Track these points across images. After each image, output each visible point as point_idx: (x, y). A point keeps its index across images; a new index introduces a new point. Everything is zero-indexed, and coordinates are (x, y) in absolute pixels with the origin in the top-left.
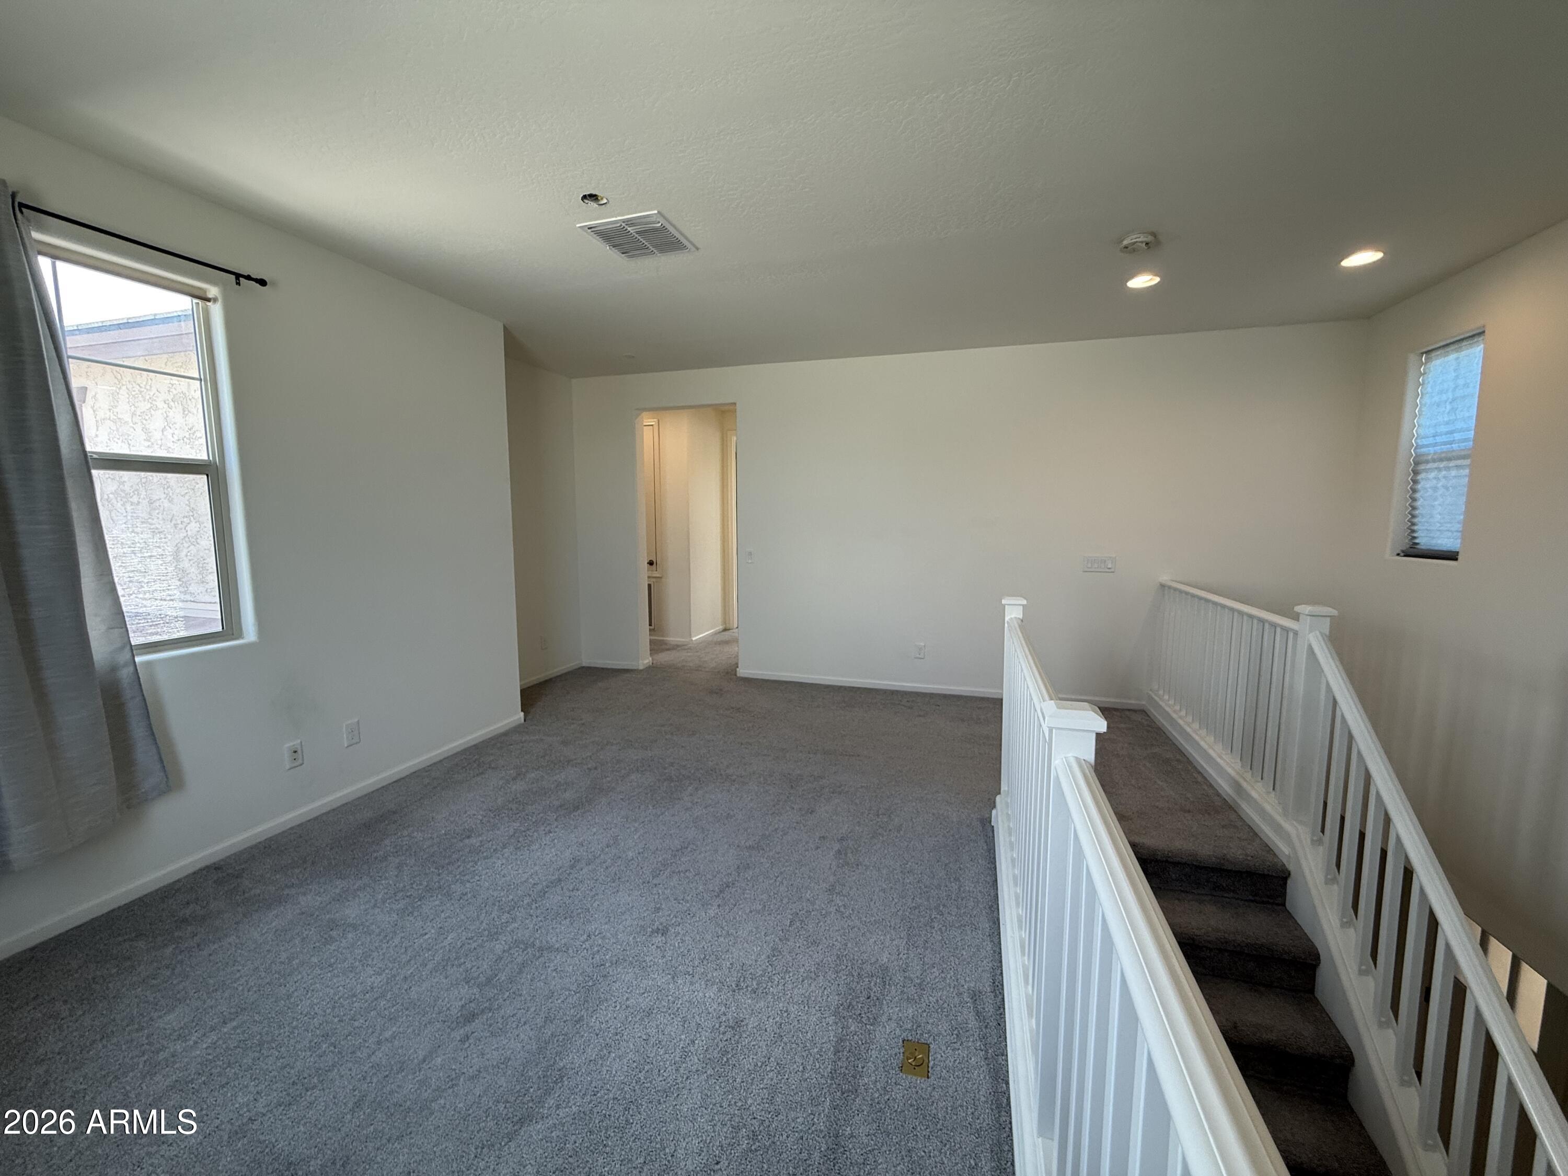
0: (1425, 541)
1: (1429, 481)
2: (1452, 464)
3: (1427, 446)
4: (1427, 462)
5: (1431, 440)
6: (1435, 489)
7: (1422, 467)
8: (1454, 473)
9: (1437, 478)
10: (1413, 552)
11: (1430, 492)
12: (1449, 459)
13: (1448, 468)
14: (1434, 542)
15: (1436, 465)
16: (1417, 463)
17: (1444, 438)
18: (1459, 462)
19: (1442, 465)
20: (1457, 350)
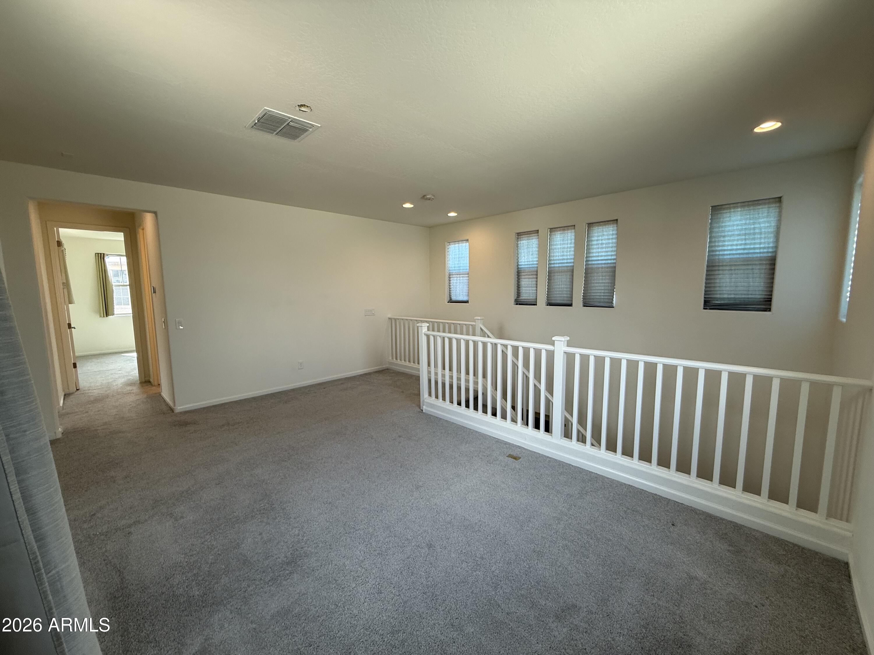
0: (454, 298)
1: (454, 281)
2: (461, 276)
3: (453, 270)
4: (453, 275)
5: (454, 269)
6: (456, 283)
7: (451, 276)
8: (461, 278)
9: (457, 280)
10: (451, 301)
11: (455, 284)
12: (460, 274)
13: (460, 277)
14: (457, 298)
15: (456, 276)
16: (450, 275)
17: (458, 268)
18: (463, 276)
19: (458, 276)
20: (458, 244)
